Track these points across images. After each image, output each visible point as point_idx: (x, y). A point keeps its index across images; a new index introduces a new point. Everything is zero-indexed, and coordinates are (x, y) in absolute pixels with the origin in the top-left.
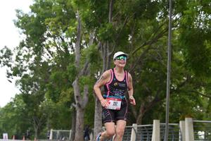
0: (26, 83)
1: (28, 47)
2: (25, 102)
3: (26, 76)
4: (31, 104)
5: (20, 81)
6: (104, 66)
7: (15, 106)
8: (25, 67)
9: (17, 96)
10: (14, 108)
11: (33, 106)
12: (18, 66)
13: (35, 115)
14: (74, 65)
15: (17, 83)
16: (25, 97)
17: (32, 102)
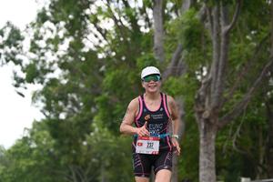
0: (53, 96)
1: (55, 23)
2: (54, 135)
3: (53, 82)
4: (66, 141)
5: (43, 93)
6: (215, 54)
7: (34, 145)
8: (51, 64)
9: (36, 124)
10: (31, 150)
11: (70, 144)
12: (36, 62)
13: (76, 163)
14: (153, 54)
15: (35, 96)
16: (53, 126)
17: (68, 135)
